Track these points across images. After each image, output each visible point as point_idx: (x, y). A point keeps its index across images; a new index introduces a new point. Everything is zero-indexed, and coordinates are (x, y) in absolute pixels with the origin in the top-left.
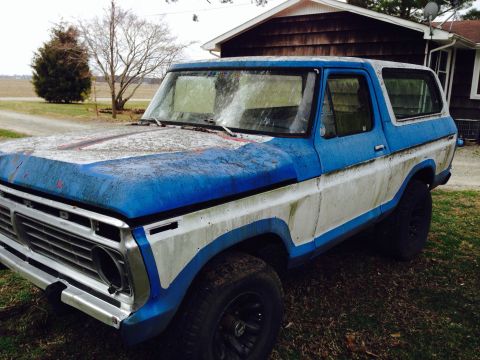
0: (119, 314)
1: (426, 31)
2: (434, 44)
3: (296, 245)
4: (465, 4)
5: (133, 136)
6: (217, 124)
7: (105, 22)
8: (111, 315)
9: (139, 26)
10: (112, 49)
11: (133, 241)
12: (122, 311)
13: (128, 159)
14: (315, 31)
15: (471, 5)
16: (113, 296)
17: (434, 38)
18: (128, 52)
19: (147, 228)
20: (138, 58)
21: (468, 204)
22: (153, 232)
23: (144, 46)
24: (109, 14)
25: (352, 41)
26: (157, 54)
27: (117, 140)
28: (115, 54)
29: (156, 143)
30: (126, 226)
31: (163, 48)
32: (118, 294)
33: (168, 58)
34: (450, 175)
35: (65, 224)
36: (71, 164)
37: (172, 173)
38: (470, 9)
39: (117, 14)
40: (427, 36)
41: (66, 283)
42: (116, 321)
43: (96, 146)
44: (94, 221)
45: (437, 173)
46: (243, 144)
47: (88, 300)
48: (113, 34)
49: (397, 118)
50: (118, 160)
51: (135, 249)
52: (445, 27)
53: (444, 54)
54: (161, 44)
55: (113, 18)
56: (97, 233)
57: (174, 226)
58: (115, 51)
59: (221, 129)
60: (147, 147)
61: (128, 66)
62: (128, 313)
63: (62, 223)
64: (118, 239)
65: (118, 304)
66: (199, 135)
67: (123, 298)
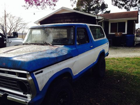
0: (27, 100)
1: (96, 17)
2: (98, 20)
3: (74, 75)
4: (104, 10)
5: (23, 48)
6: (47, 43)
7: (3, 17)
8: (25, 101)
9: (13, 17)
10: (5, 24)
11: (31, 77)
12: (28, 99)
13: (25, 55)
14: (67, 17)
15: (105, 10)
16: (25, 95)
17: (98, 18)
18: (11, 25)
19: (34, 73)
20: (14, 27)
21: (113, 61)
22: (36, 74)
23: (16, 23)
24: (4, 14)
25: (77, 20)
26: (19, 25)
27: (18, 50)
28: (6, 26)
29: (31, 49)
30: (29, 73)
31: (21, 24)
32: (26, 94)
33: (24, 26)
34: (108, 54)
35: (7, 75)
36: (7, 57)
37: (39, 57)
38: (106, 11)
39: (6, 14)
40: (96, 18)
41: (8, 94)
42: (26, 102)
43: (12, 52)
44: (17, 73)
45: (105, 53)
46: (56, 48)
47: (16, 98)
48: (5, 20)
49: (95, 39)
50: (22, 55)
51: (31, 80)
52: (100, 15)
53: (101, 23)
54: (21, 22)
55: (5, 15)
56: (18, 76)
57: (42, 72)
58: (6, 25)
59: (49, 44)
60: (29, 51)
61: (11, 29)
62: (30, 100)
63: (5, 75)
64: (26, 77)
65: (27, 97)
66: (43, 46)
67: (28, 95)
